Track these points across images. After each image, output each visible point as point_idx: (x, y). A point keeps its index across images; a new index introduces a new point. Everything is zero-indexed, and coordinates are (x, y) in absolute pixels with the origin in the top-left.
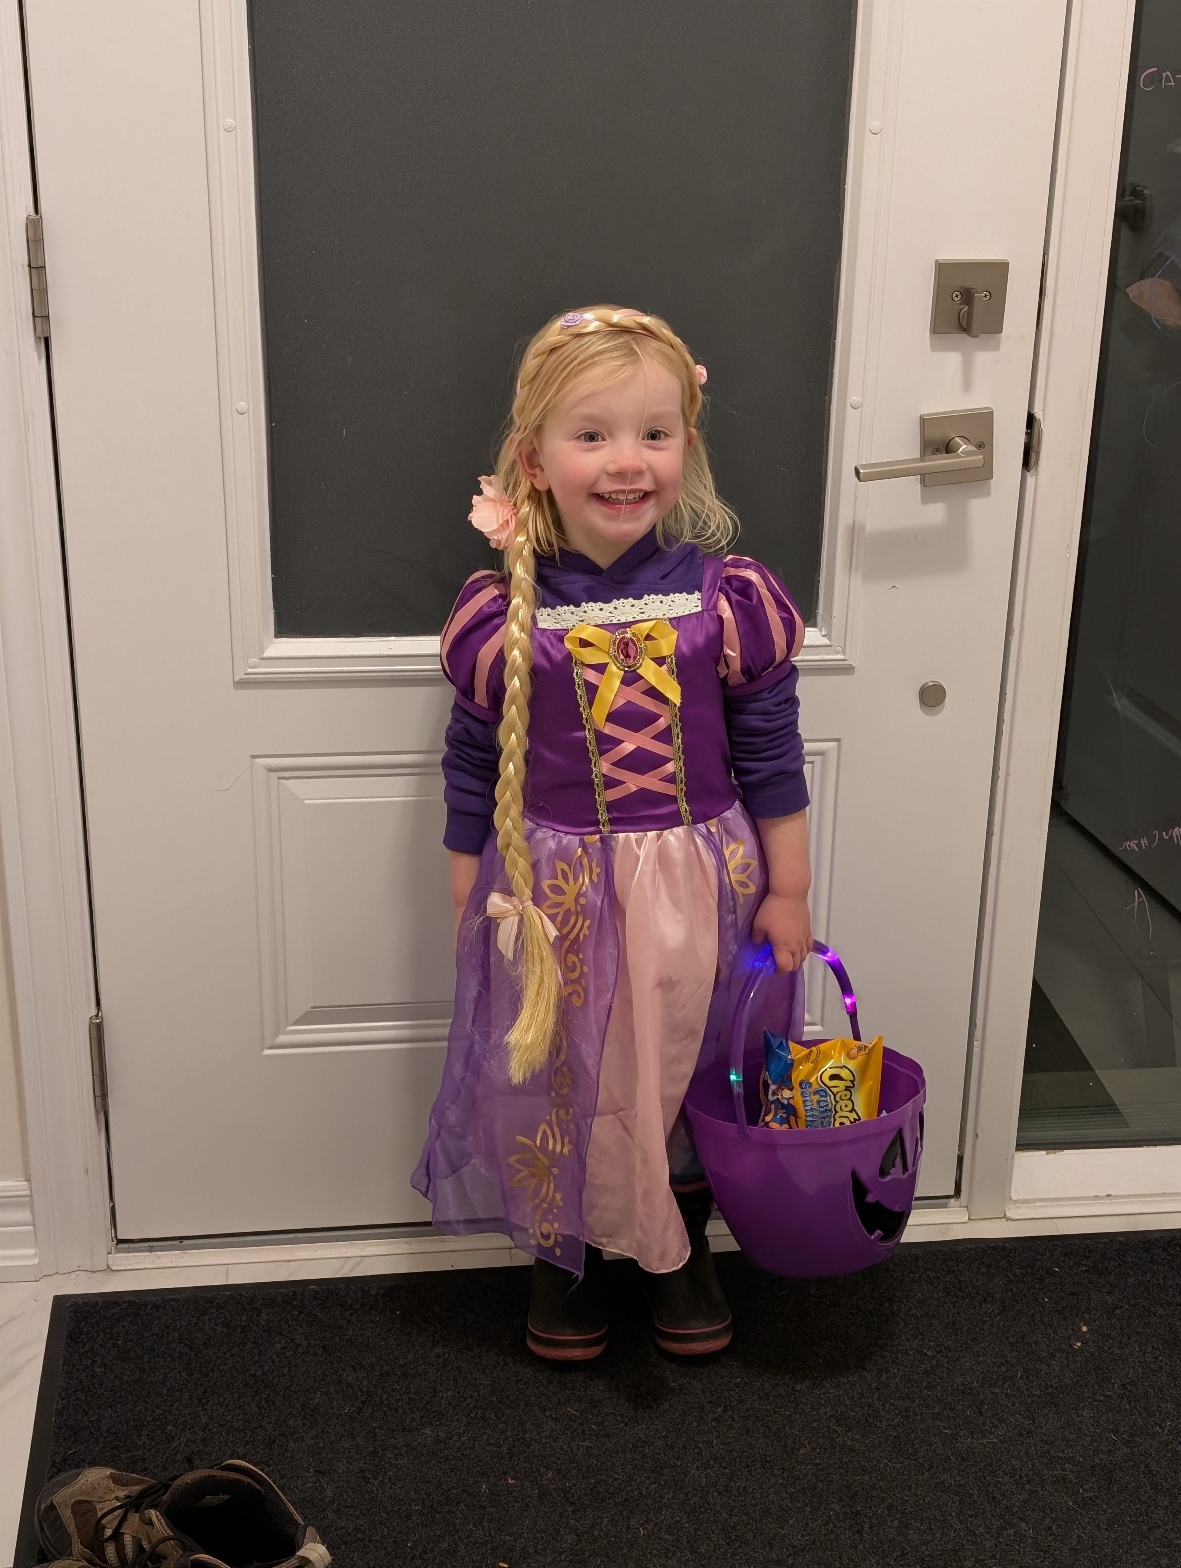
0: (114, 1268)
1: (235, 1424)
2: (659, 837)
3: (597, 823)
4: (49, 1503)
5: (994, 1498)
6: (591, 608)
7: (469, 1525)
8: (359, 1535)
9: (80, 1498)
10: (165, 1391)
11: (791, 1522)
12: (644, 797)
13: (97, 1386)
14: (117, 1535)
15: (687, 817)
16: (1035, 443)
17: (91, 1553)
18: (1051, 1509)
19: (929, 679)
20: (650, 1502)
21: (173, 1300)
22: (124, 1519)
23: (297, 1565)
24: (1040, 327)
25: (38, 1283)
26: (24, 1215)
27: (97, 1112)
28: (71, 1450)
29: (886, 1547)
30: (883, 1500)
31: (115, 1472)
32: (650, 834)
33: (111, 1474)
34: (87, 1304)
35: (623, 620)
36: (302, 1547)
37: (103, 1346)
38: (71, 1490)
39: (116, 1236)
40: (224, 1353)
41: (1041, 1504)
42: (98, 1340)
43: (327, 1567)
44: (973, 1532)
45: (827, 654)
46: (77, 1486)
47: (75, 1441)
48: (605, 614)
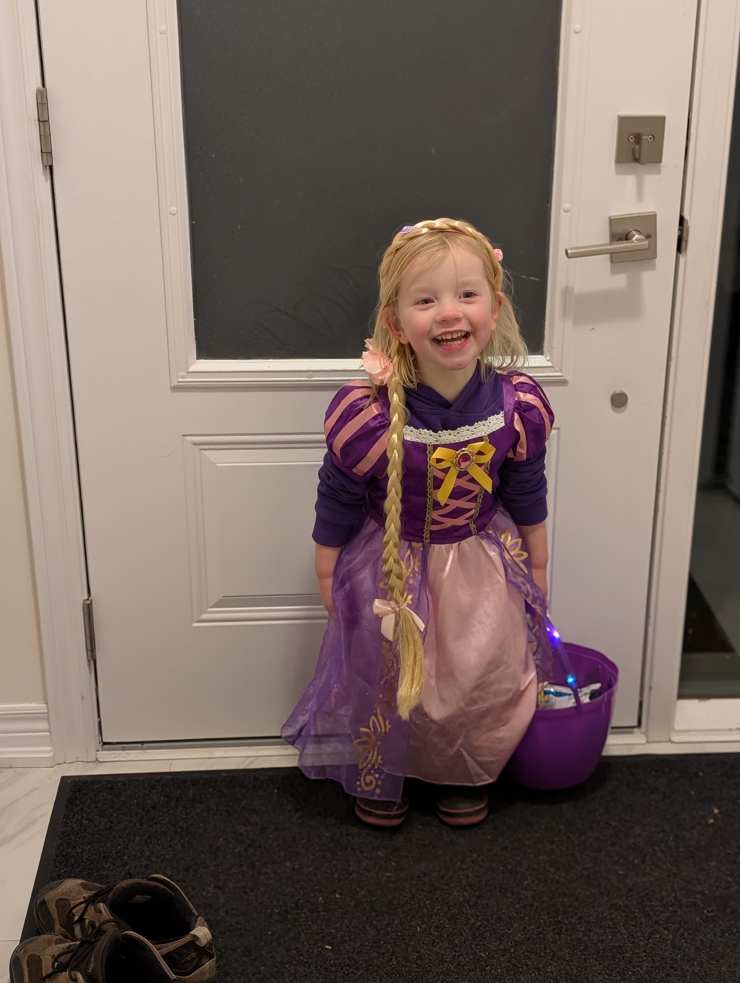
0: (100, 760)
1: (167, 857)
3: (422, 537)
4: (42, 899)
5: (649, 915)
6: (444, 434)
7: (309, 922)
8: (239, 927)
9: (61, 897)
10: (125, 835)
11: (515, 926)
13: (82, 831)
14: (81, 919)
15: (474, 531)
16: (684, 235)
17: (66, 931)
18: (685, 923)
19: (618, 390)
20: (425, 911)
21: (136, 780)
22: (85, 909)
23: (191, 940)
24: (687, 159)
25: (52, 768)
26: (44, 725)
27: (89, 660)
28: (63, 870)
29: (575, 943)
30: (576, 914)
31: (85, 882)
32: (454, 545)
33: (81, 883)
34: (81, 781)
35: (462, 440)
36: (194, 929)
37: (89, 807)
38: (56, 892)
39: (102, 740)
40: (164, 813)
41: (679, 919)
42: (86, 804)
43: (209, 942)
44: (633, 935)
45: (550, 372)
46: (60, 890)
47: (66, 865)
48: (452, 437)
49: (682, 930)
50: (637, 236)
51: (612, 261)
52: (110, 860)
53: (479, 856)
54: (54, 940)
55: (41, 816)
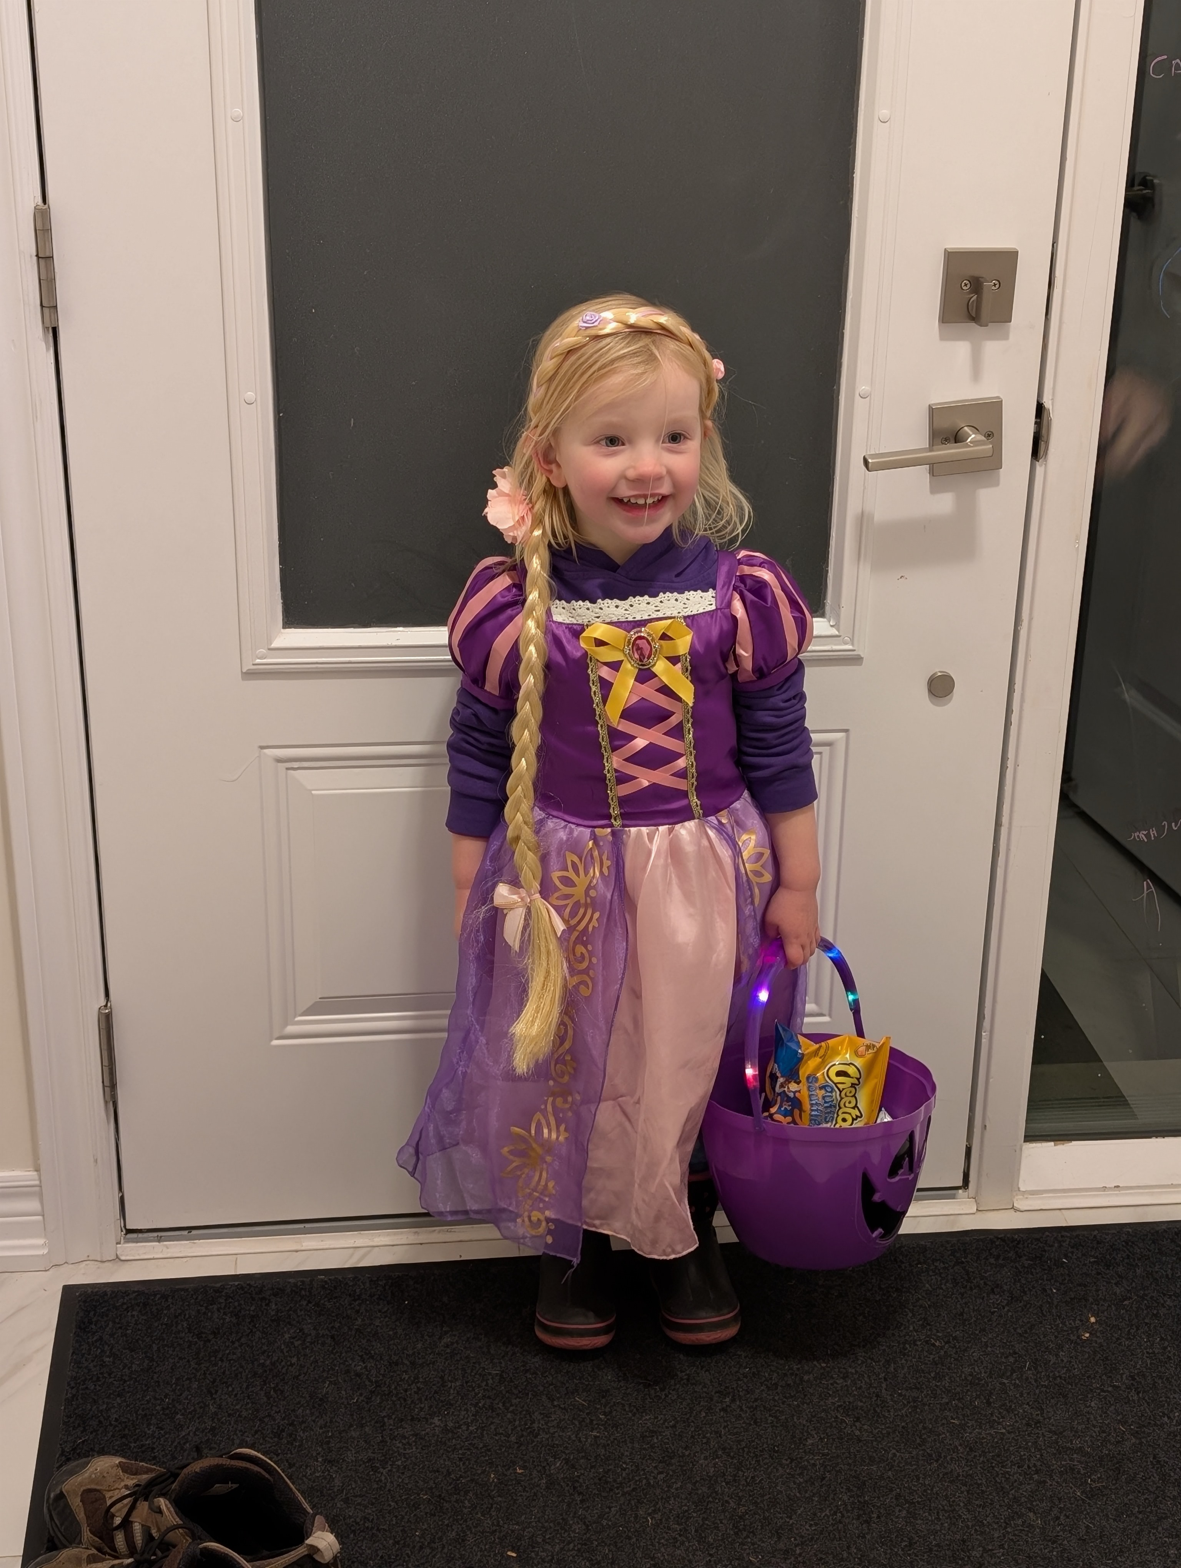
0: (123, 1258)
1: (244, 1414)
2: (670, 831)
3: (609, 817)
4: (58, 1491)
5: (1003, 1488)
6: (607, 605)
7: (477, 1514)
9: (89, 1487)
10: (174, 1380)
11: (799, 1512)
12: (656, 792)
13: (106, 1375)
14: (126, 1523)
15: (697, 810)
16: (1044, 432)
17: (100, 1541)
18: (1060, 1499)
19: (938, 670)
20: (658, 1491)
21: (182, 1290)
22: (133, 1508)
23: (306, 1553)
24: (1049, 317)
25: (48, 1272)
26: (33, 1205)
27: (106, 1102)
28: (81, 1439)
29: (894, 1536)
30: (891, 1490)
31: (124, 1461)
32: (661, 828)
33: (119, 1463)
34: (96, 1294)
35: (638, 618)
36: (310, 1535)
37: (112, 1335)
38: (80, 1479)
39: (125, 1226)
40: (233, 1343)
41: (1049, 1494)
42: (107, 1329)
43: (335, 1558)
44: (981, 1522)
45: (836, 645)
46: (86, 1475)
47: (85, 1430)
48: (620, 611)
50: (973, 436)
51: (932, 473)
52: (154, 1421)
54: (85, 1556)
55: (37, 1351)
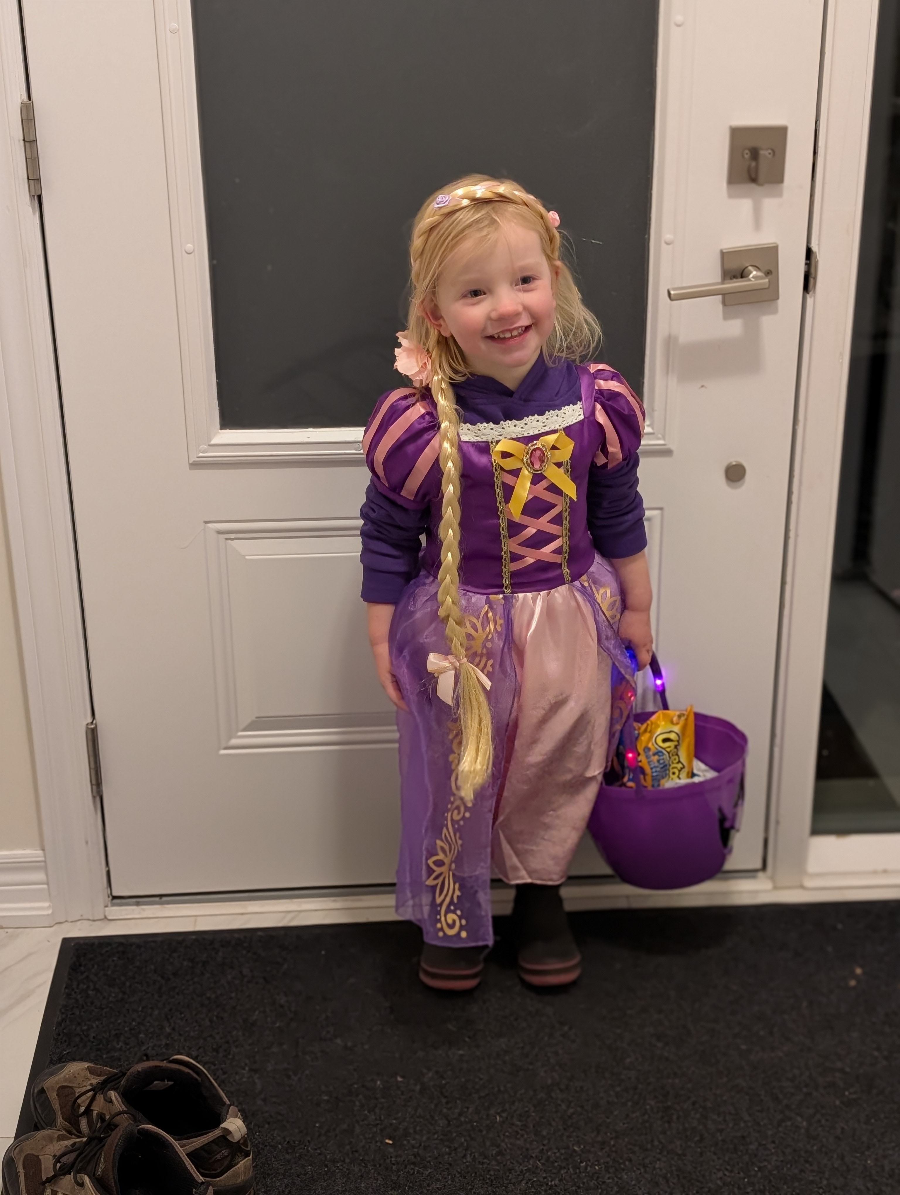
0: (110, 918)
1: (192, 1034)
2: (548, 594)
3: (501, 586)
4: (40, 1087)
6: (508, 425)
7: (364, 1111)
8: (280, 1117)
9: (64, 1084)
10: (140, 1009)
11: (615, 1113)
13: (89, 1004)
14: (88, 1111)
15: (568, 578)
16: (813, 270)
17: (70, 1126)
18: (822, 1107)
19: (732, 460)
20: (506, 1096)
21: (153, 941)
22: (93, 1099)
23: (221, 1134)
24: (814, 179)
25: (51, 928)
26: (40, 876)
27: (94, 797)
28: (66, 1051)
29: (688, 1133)
31: (93, 1065)
32: (542, 593)
33: (88, 1067)
34: (86, 944)
35: (531, 434)
36: (225, 1121)
37: (96, 975)
38: (57, 1078)
39: (111, 893)
40: (188, 981)
41: (815, 1102)
42: (93, 971)
43: (243, 1137)
44: (759, 1123)
45: (651, 440)
46: (62, 1075)
47: (69, 1045)
48: (518, 429)
49: (818, 1116)
50: (754, 273)
51: (724, 303)
52: (122, 1038)
53: (570, 1029)
54: (56, 1136)
55: (39, 986)
